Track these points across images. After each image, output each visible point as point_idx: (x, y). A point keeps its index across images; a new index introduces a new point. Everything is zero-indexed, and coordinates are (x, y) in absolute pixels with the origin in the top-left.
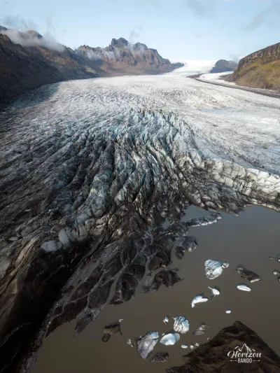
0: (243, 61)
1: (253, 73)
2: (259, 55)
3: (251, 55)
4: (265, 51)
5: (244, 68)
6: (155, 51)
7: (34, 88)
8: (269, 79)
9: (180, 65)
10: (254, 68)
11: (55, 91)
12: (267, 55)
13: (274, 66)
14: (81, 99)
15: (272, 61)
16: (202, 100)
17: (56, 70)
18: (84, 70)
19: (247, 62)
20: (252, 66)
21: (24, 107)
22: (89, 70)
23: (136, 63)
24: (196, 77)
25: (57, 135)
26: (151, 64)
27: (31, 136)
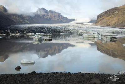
0: (98, 16)
1: (103, 21)
2: (105, 13)
3: (102, 14)
5: (100, 19)
8: (108, 22)
9: (73, 20)
10: (103, 19)
12: (108, 13)
13: (111, 17)
19: (100, 16)
20: (102, 18)
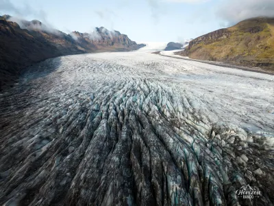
0: (192, 43)
1: (200, 50)
2: (203, 39)
3: (197, 39)
4: (206, 36)
5: (193, 47)
6: (126, 36)
7: (40, 62)
8: (213, 54)
9: (143, 45)
10: (200, 47)
11: (59, 64)
12: (209, 38)
13: (214, 45)
14: (84, 70)
15: (212, 42)
16: (176, 70)
17: (55, 48)
18: (76, 48)
19: (195, 43)
20: (198, 46)
21: (35, 78)
22: (80, 48)
23: (113, 44)
24: (158, 53)
25: (83, 110)
26: (124, 44)
27: (55, 112)
